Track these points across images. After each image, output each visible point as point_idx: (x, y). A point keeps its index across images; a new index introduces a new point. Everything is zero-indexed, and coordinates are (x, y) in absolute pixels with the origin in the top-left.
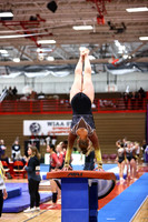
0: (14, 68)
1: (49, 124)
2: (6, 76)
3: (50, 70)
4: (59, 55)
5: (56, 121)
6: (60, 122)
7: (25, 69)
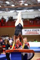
0: (12, 9)
1: (25, 31)
2: (8, 12)
3: (26, 9)
4: (30, 3)
5: (28, 29)
6: (29, 30)
7: (16, 9)
